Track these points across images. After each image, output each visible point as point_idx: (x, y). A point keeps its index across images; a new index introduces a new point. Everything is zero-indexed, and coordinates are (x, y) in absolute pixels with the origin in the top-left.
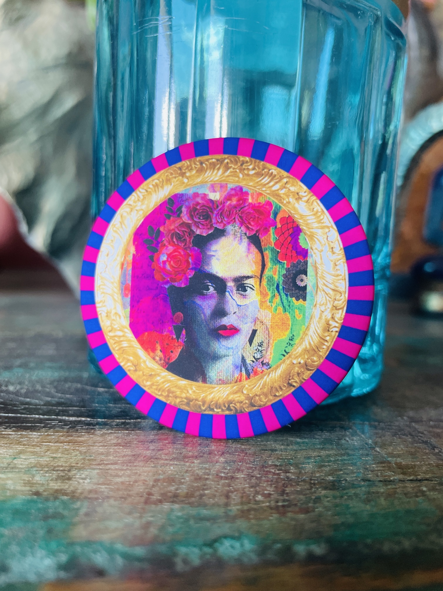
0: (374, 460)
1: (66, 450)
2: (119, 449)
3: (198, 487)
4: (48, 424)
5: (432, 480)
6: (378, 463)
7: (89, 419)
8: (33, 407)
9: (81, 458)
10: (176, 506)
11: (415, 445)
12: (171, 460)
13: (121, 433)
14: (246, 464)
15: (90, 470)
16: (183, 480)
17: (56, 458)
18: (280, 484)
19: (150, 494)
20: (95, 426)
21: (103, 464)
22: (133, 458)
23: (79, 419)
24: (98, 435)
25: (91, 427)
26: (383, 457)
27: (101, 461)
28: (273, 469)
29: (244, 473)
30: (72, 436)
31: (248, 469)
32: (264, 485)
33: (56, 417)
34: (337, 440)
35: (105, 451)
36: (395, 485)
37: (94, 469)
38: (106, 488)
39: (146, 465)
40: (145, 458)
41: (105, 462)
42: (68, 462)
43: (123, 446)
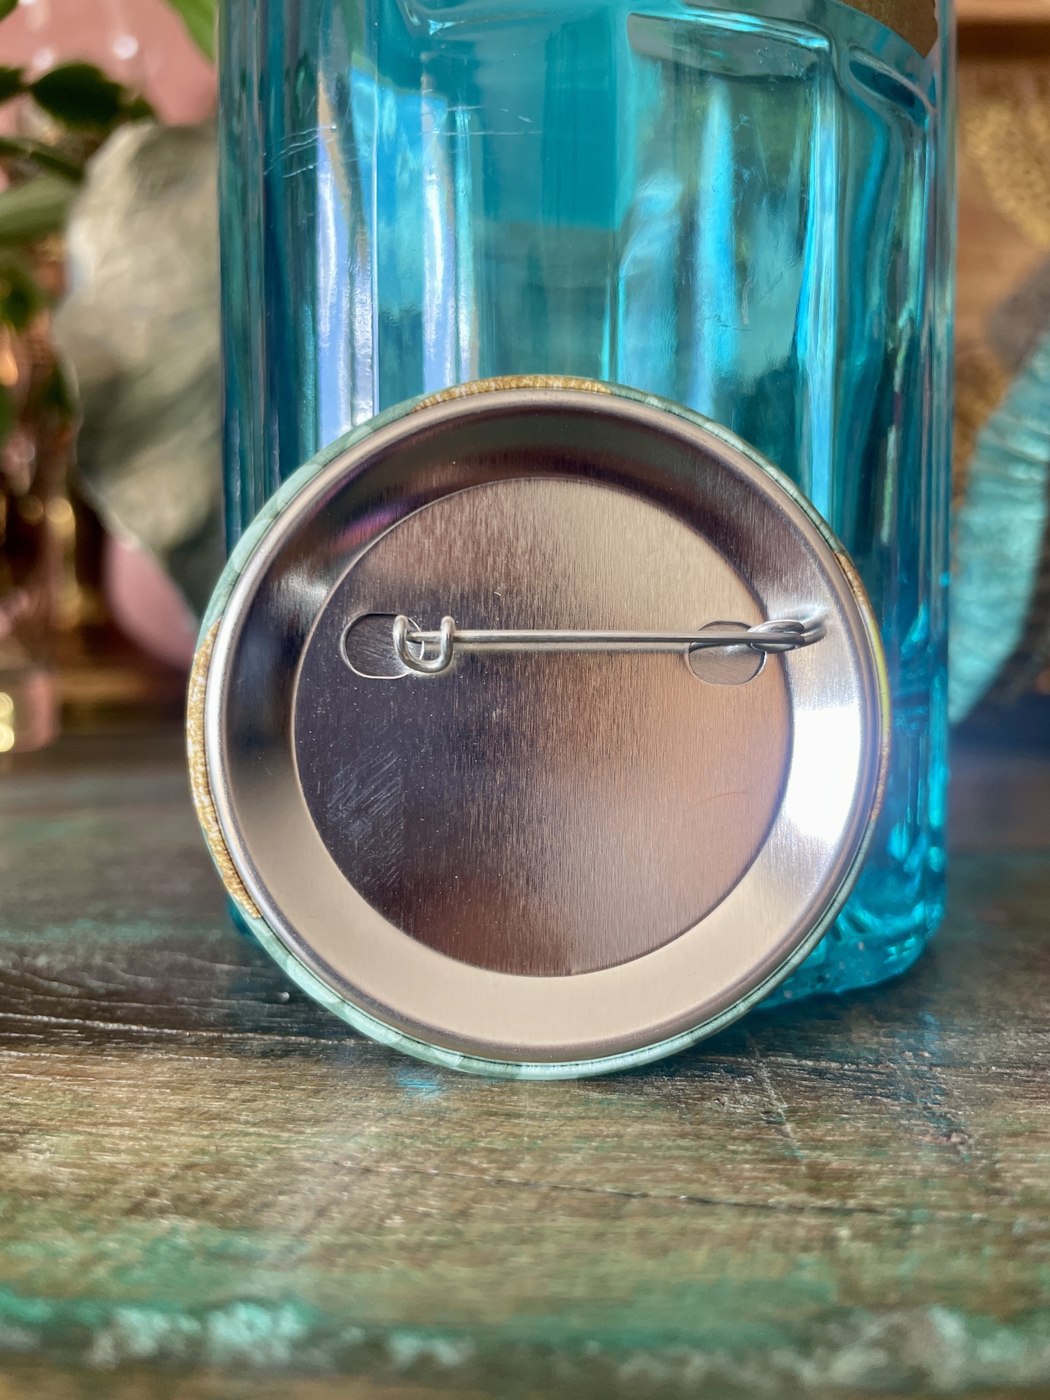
0: (757, 1153)
1: (51, 1090)
2: (163, 1093)
3: (270, 1186)
4: (54, 1035)
5: (882, 1213)
6: (763, 1161)
7: (145, 1029)
8: (53, 999)
9: (67, 1108)
10: (191, 1224)
11: (903, 1122)
12: (254, 1125)
13: (189, 1060)
14: (423, 1143)
15: (67, 1135)
16: (248, 1169)
17: (18, 1104)
18: (469, 1194)
19: (153, 1193)
20: (146, 1043)
21: (105, 1123)
22: (176, 1116)
23: (127, 1027)
24: (137, 1063)
25: (136, 1045)
26: (788, 1147)
27: (106, 1116)
28: (479, 1157)
29: (403, 1163)
30: (81, 1062)
31: (417, 1155)
32: (430, 1193)
33: (81, 1022)
34: (694, 1099)
35: (127, 1097)
36: (767, 1216)
37: (78, 1133)
38: (72, 1173)
39: (194, 1132)
40: (202, 1117)
41: (111, 1120)
42: (34, 1115)
43: (172, 1090)
